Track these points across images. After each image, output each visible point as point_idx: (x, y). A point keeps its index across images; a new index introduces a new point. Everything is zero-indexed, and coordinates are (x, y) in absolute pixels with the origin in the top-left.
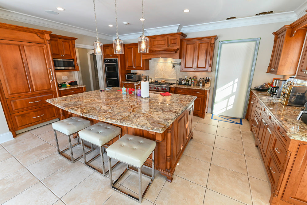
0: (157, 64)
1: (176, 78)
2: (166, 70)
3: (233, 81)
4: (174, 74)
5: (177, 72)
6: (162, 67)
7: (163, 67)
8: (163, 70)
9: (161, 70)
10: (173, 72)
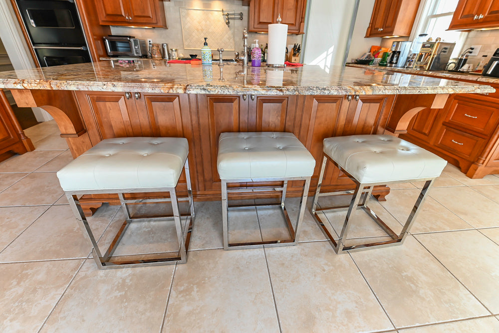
0: (188, 14)
1: (233, 47)
2: (210, 30)
3: (326, 52)
4: (229, 39)
5: (234, 34)
6: (199, 23)
7: (203, 22)
8: (202, 30)
9: (197, 30)
10: (227, 36)
